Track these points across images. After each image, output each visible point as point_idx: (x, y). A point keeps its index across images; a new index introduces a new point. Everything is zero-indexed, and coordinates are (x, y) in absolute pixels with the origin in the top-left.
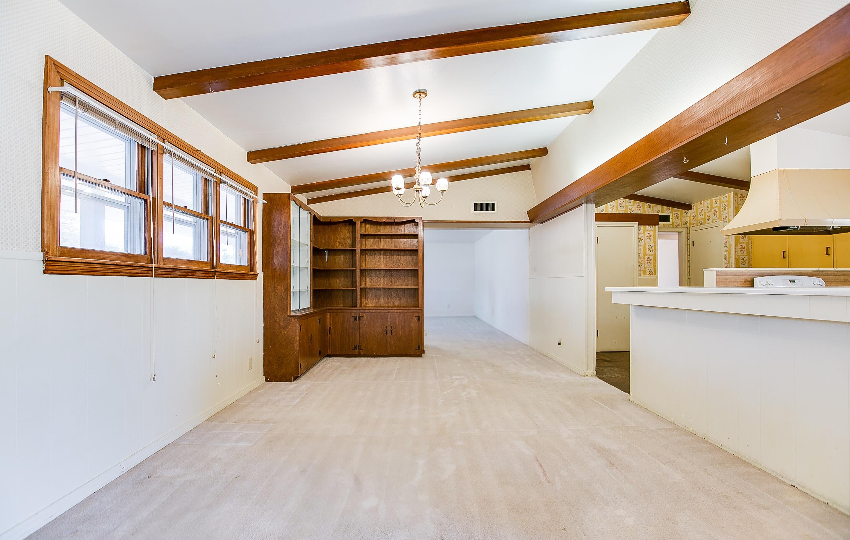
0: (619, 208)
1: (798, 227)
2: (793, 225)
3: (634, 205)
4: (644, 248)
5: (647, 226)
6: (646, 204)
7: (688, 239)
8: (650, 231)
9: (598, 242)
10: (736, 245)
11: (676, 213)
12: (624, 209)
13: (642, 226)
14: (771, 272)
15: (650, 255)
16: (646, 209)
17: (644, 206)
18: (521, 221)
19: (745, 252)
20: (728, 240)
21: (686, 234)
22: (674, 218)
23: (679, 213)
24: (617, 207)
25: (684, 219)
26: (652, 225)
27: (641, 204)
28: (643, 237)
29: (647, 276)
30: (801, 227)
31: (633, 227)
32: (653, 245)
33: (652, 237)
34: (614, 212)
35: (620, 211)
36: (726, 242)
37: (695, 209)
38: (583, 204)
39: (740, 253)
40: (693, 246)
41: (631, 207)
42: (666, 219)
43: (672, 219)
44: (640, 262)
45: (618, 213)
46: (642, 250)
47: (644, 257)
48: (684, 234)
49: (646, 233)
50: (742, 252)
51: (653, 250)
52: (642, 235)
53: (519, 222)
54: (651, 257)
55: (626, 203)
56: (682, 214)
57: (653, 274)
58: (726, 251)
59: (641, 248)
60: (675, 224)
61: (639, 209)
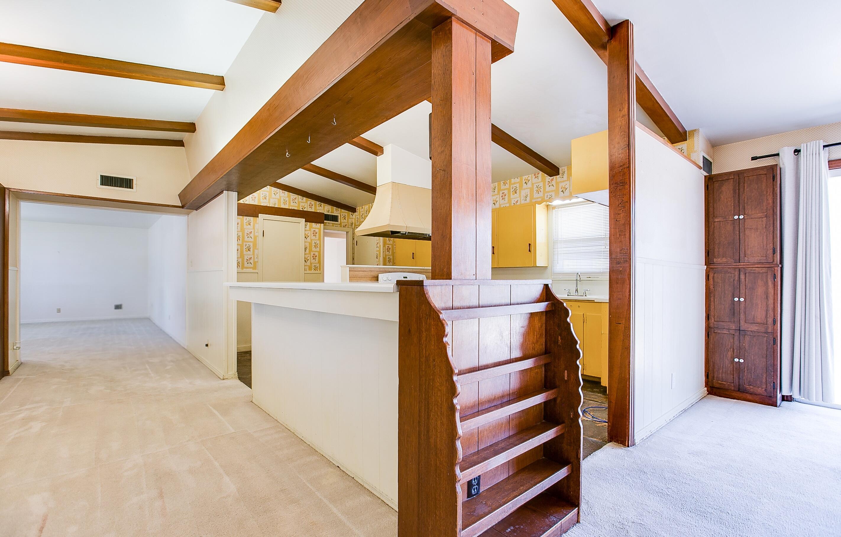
0: (292, 204)
1: (406, 232)
2: (403, 230)
3: (306, 202)
4: (310, 244)
5: (313, 224)
6: (318, 203)
7: (353, 239)
8: (316, 228)
9: (263, 236)
10: (384, 246)
11: (344, 214)
12: (297, 205)
13: (308, 223)
14: (392, 270)
15: (315, 252)
16: (318, 208)
17: (315, 204)
18: (169, 205)
19: (391, 252)
20: (379, 241)
21: (352, 234)
22: (342, 219)
23: (346, 214)
24: (290, 203)
25: (350, 221)
26: (318, 223)
27: (313, 202)
28: (309, 233)
29: (313, 271)
30: (408, 233)
31: (300, 223)
32: (318, 242)
33: (317, 234)
34: (286, 207)
35: (293, 206)
36: (378, 243)
37: (358, 212)
38: (224, 191)
39: (387, 253)
40: (357, 245)
41: (303, 204)
42: (334, 218)
43: (340, 219)
44: (306, 257)
45: (290, 208)
46: (308, 246)
47: (310, 253)
48: (350, 234)
49: (312, 230)
50: (388, 252)
51: (319, 247)
52: (308, 232)
53: (168, 206)
54: (317, 254)
55: (298, 199)
56: (349, 216)
57: (318, 270)
58: (378, 251)
59: (308, 244)
60: (343, 224)
61: (311, 206)
